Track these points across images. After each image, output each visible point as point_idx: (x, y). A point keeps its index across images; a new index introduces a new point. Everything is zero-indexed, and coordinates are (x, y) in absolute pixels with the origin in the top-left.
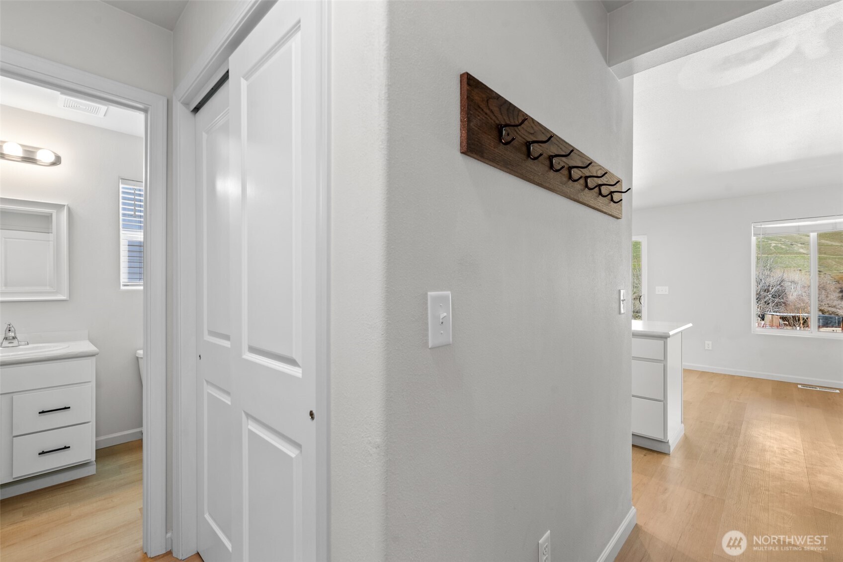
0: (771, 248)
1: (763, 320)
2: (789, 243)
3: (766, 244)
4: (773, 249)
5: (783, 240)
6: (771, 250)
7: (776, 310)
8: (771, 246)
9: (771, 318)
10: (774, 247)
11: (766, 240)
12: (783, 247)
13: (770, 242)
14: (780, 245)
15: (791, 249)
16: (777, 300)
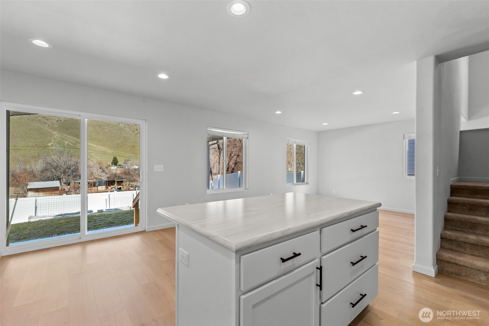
0: (65, 145)
1: (69, 185)
2: (74, 143)
3: (62, 142)
4: (66, 145)
5: (71, 141)
6: (65, 146)
7: (74, 179)
8: (65, 144)
9: (74, 184)
10: (67, 144)
11: (62, 140)
12: (71, 145)
13: (64, 141)
14: (69, 144)
15: (75, 146)
16: (74, 174)
